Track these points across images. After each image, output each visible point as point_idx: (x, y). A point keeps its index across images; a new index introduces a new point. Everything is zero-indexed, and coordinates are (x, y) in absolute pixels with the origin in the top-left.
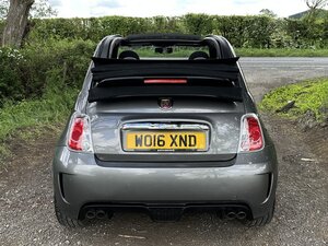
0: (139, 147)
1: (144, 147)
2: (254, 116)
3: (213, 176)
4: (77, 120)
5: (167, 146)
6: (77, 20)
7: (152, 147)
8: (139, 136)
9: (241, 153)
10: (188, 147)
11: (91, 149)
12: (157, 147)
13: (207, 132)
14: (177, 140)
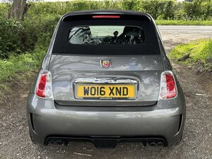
0: (86, 96)
1: (90, 96)
2: (171, 72)
3: (140, 116)
4: (43, 75)
5: (107, 95)
6: (58, 3)
7: (96, 96)
8: (86, 88)
9: (161, 101)
10: (122, 96)
11: (52, 97)
12: (99, 96)
13: (136, 85)
14: (114, 91)
